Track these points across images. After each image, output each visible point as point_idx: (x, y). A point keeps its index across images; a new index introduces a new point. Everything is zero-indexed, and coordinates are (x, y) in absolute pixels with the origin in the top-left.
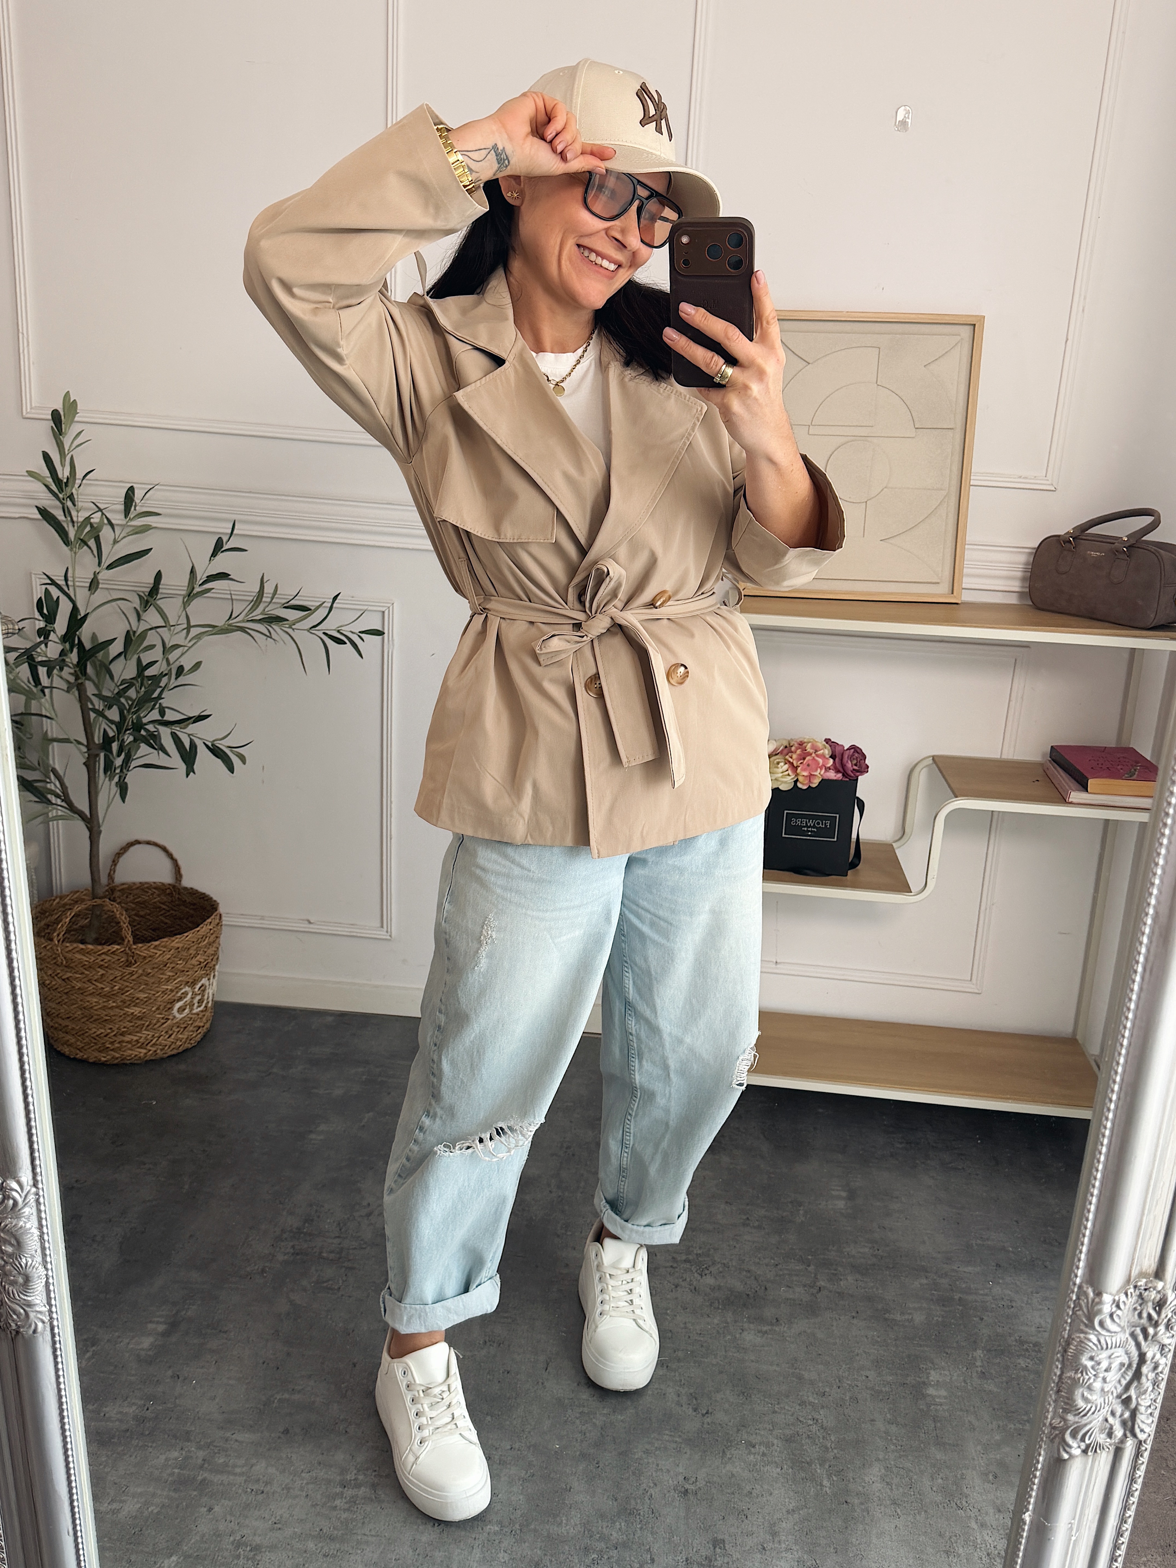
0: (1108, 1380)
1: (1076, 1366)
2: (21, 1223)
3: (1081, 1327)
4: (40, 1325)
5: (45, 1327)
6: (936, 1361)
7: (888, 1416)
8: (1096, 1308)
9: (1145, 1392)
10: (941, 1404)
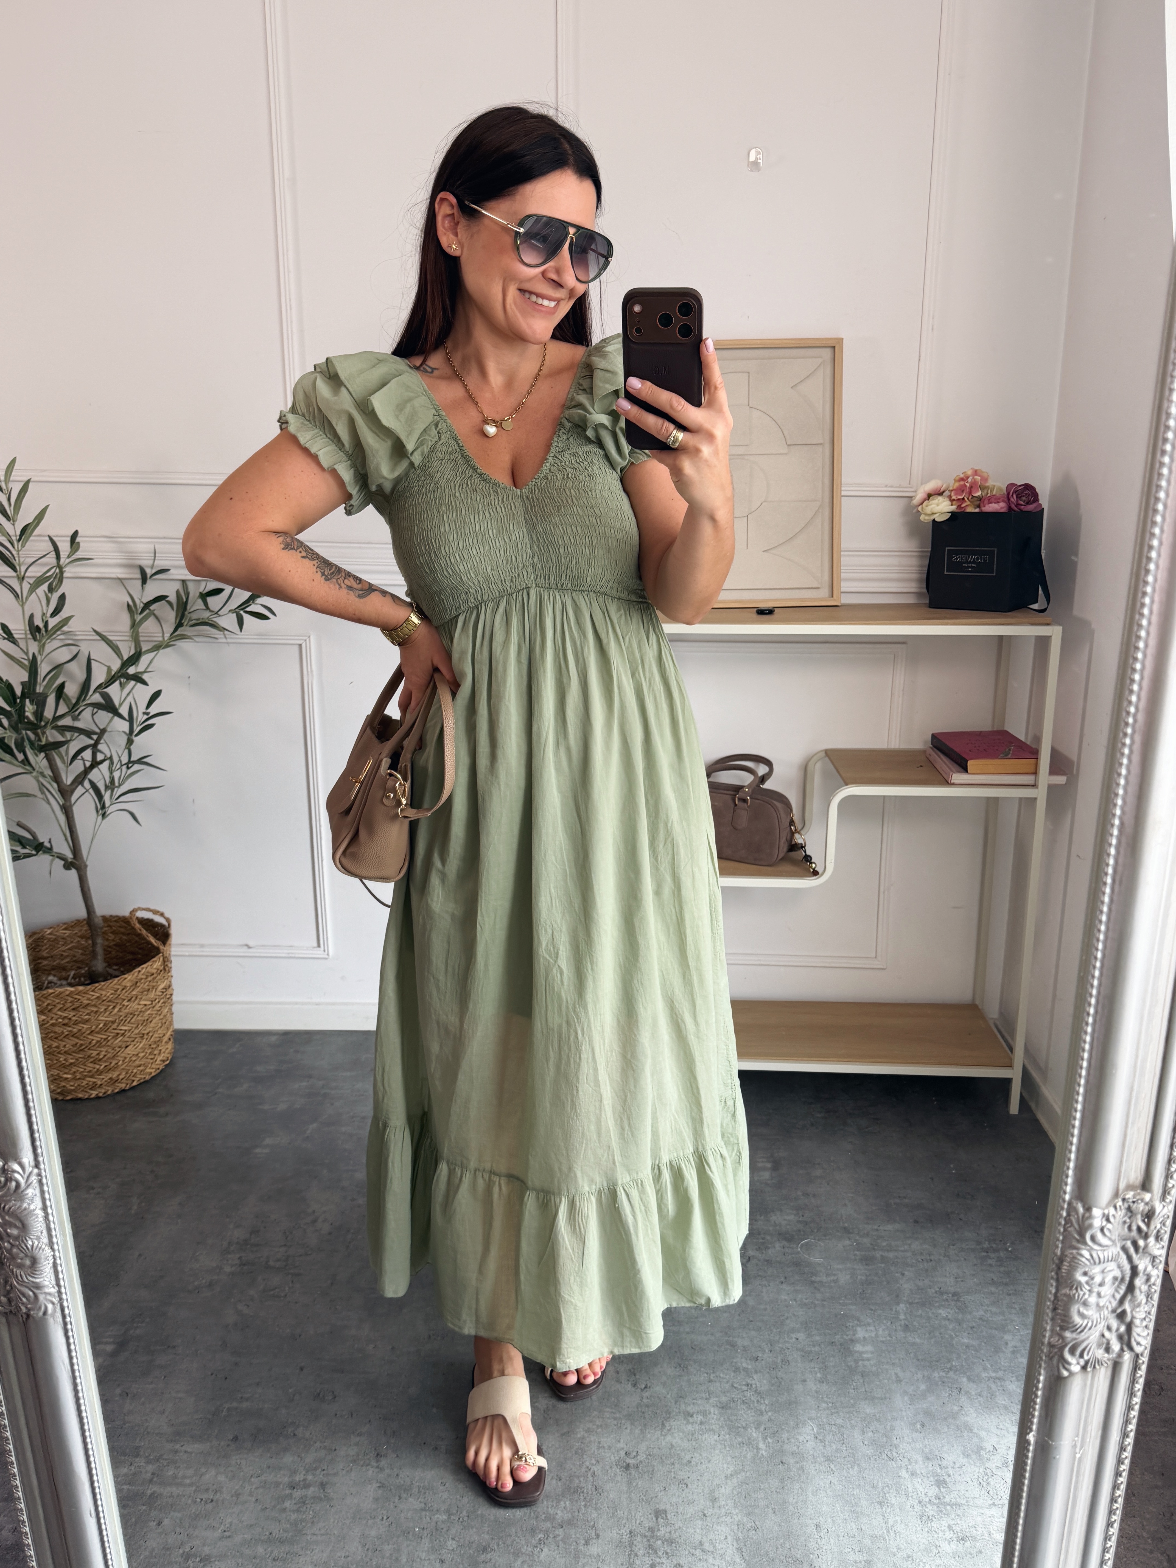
0: (1102, 1295)
1: (1071, 1283)
2: (25, 1205)
3: (1073, 1244)
4: (50, 1306)
5: (55, 1308)
6: (862, 1318)
7: (819, 1375)
8: (1087, 1223)
9: (1139, 1305)
10: (868, 1360)
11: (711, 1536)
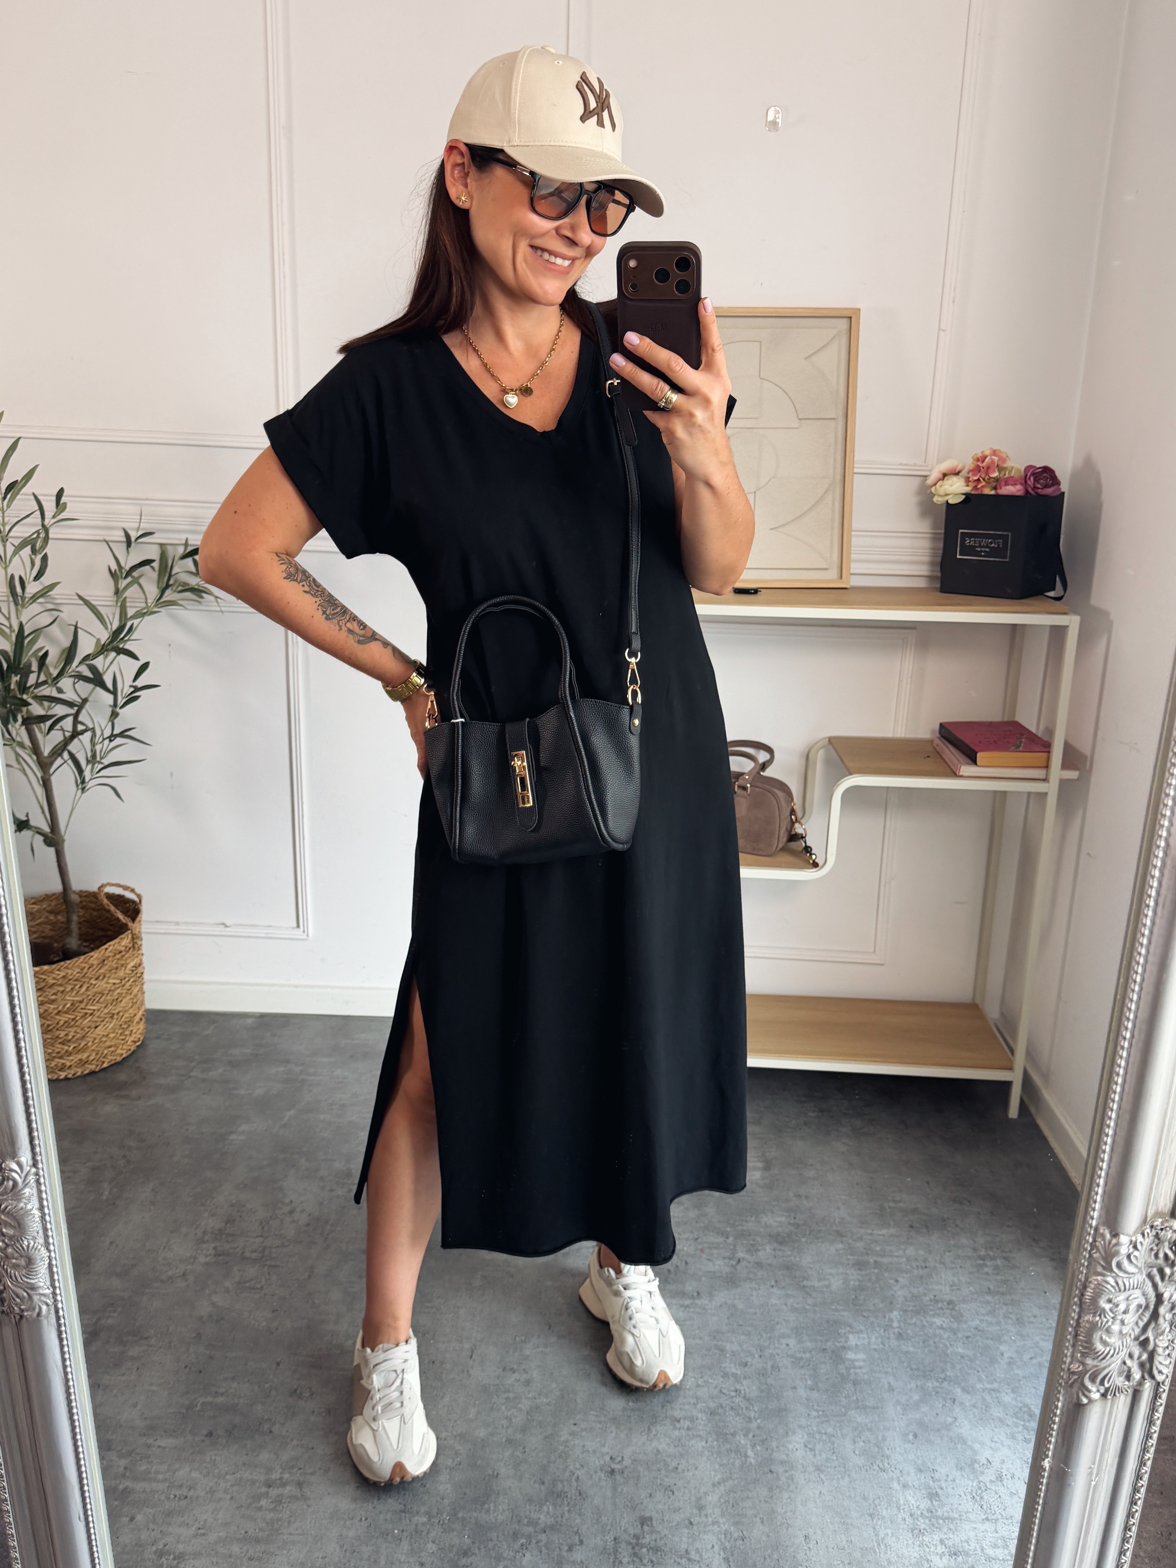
0: (1126, 1322)
1: (1094, 1309)
2: (21, 1205)
3: (1098, 1270)
4: (44, 1308)
5: (49, 1310)
6: (854, 1324)
7: (809, 1382)
8: (1113, 1250)
9: (1163, 1333)
10: (860, 1368)
11: (698, 1545)
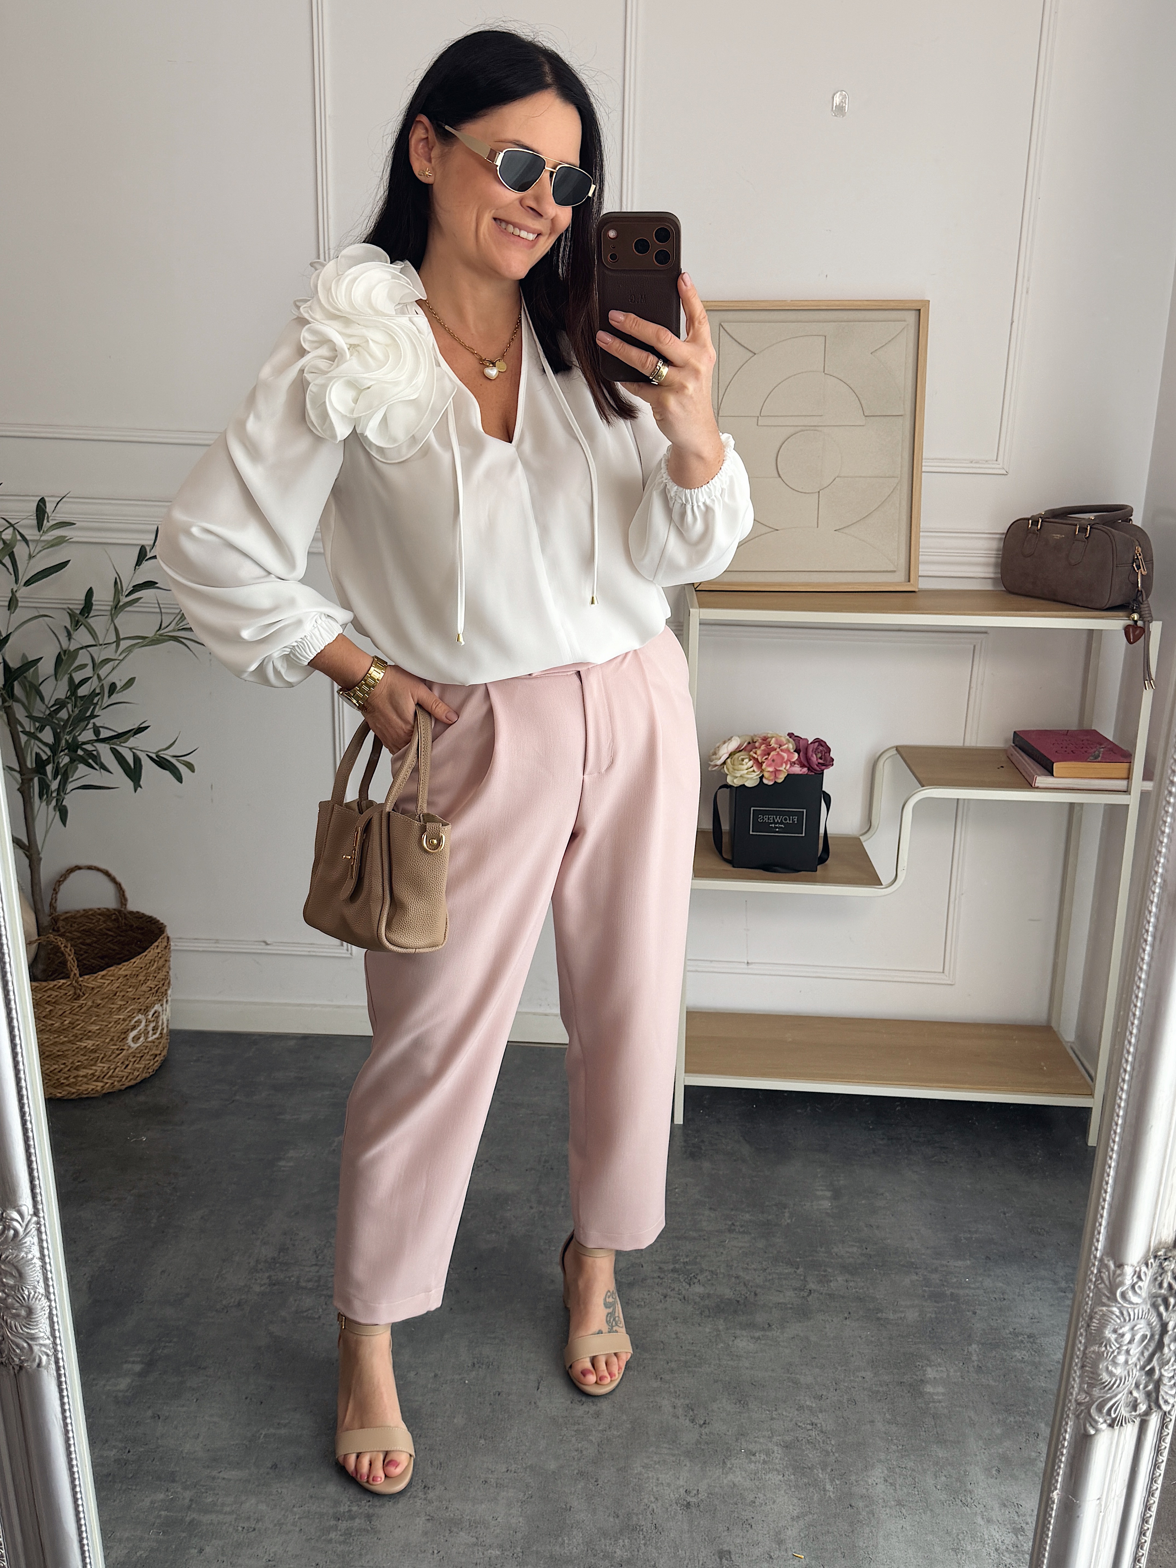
0: (1131, 1352)
1: (1100, 1340)
2: (23, 1254)
3: (1103, 1301)
4: (44, 1358)
5: (49, 1360)
6: (933, 1357)
7: (888, 1416)
8: (1118, 1280)
9: (1168, 1363)
10: (940, 1402)
